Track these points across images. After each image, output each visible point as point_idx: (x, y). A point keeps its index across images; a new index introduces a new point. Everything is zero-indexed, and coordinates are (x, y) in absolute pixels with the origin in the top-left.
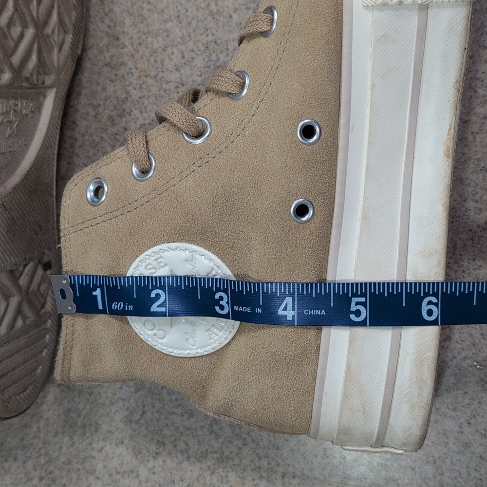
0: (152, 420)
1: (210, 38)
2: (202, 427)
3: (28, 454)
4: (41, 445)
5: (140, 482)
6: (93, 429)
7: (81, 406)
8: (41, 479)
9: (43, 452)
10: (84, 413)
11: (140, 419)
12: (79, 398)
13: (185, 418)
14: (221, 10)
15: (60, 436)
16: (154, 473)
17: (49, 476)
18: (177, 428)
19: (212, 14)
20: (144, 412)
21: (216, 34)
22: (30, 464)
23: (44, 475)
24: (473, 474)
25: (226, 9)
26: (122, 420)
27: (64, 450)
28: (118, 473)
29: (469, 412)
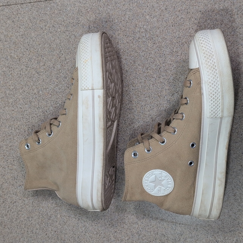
0: (142, 209)
1: (158, 103)
2: (156, 211)
3: (105, 218)
4: (109, 215)
5: (139, 226)
6: (125, 211)
7: (121, 205)
8: (109, 225)
9: (110, 217)
10: (122, 206)
11: (138, 208)
12: (120, 202)
13: (151, 208)
14: (162, 95)
15: (115, 213)
16: (143, 223)
17: (112, 224)
18: (149, 211)
19: (159, 96)
20: (139, 206)
21: (160, 102)
22: (106, 221)
23: (110, 224)
24: (232, 224)
25: (163, 95)
26: (133, 208)
27: (116, 217)
28: (132, 223)
29: (231, 207)
